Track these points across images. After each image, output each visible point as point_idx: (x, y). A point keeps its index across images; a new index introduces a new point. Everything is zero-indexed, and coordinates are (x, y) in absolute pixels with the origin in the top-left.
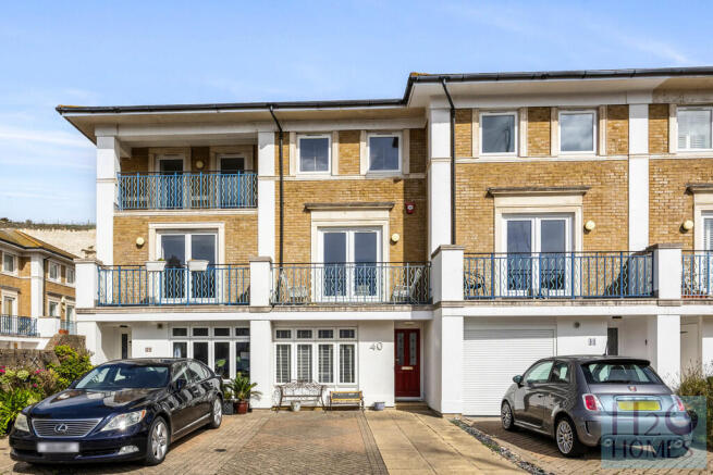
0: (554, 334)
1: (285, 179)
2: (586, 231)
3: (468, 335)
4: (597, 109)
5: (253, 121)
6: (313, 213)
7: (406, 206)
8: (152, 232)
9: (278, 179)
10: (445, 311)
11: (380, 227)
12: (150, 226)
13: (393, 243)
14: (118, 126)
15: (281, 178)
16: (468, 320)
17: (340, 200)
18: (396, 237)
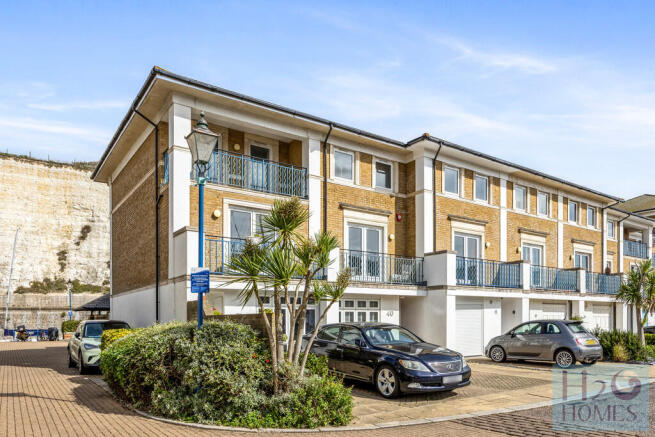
0: (482, 307)
1: (328, 180)
2: (486, 247)
3: (458, 307)
4: (489, 177)
5: (306, 129)
6: (345, 211)
7: (397, 216)
8: (226, 206)
9: (322, 179)
10: (449, 292)
11: (383, 228)
12: (225, 200)
13: (390, 240)
14: (195, 99)
15: (325, 179)
16: (458, 298)
17: (361, 204)
18: (393, 237)
